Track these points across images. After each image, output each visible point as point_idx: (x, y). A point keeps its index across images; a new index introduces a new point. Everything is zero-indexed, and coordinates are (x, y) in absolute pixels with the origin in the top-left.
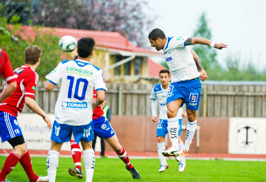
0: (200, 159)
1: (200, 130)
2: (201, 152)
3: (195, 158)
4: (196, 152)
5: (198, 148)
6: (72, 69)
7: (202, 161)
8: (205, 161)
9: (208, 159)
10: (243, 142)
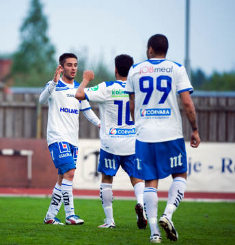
0: (32, 196)
1: (33, 157)
2: (34, 187)
3: (25, 195)
4: (27, 187)
5: (29, 181)
6: (118, 93)
7: (35, 199)
8: (39, 200)
9: (43, 196)
10: (91, 174)
